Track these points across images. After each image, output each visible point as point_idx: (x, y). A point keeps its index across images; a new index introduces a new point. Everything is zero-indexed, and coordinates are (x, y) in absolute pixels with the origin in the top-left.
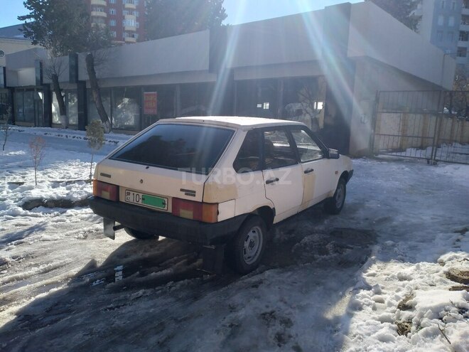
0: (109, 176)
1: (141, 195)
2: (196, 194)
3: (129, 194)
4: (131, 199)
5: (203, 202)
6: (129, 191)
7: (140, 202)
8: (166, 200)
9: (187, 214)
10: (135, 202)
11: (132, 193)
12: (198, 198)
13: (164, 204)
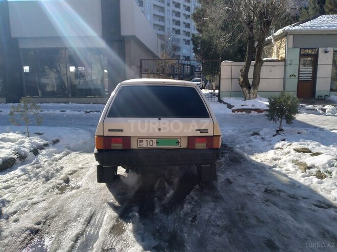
0: (122, 131)
1: (154, 140)
2: (209, 131)
3: (142, 141)
4: (144, 145)
5: (214, 136)
6: (141, 139)
7: (154, 145)
8: (179, 140)
9: (200, 146)
10: (149, 146)
11: (145, 140)
12: (210, 133)
13: (178, 143)
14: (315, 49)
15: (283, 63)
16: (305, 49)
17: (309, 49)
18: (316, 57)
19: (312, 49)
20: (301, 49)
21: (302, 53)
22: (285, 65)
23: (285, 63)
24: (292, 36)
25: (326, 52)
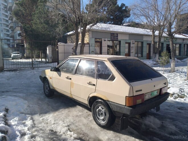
0: (141, 90)
1: (150, 94)
2: (166, 83)
6: (146, 94)
14: (101, 39)
15: (88, 45)
16: (97, 39)
17: (98, 39)
18: (101, 43)
19: (100, 39)
20: (95, 38)
21: (96, 40)
22: (89, 46)
23: (89, 45)
24: (91, 32)
25: (105, 41)
